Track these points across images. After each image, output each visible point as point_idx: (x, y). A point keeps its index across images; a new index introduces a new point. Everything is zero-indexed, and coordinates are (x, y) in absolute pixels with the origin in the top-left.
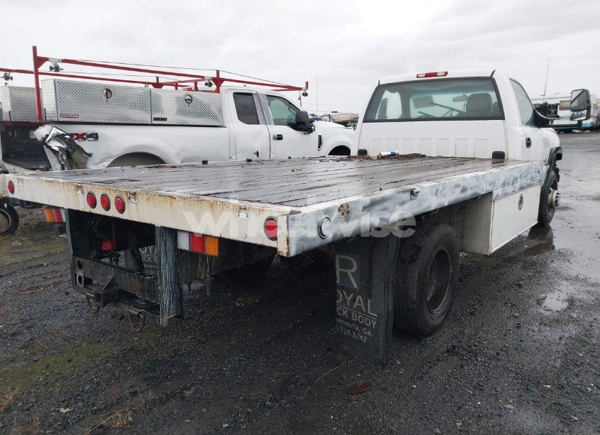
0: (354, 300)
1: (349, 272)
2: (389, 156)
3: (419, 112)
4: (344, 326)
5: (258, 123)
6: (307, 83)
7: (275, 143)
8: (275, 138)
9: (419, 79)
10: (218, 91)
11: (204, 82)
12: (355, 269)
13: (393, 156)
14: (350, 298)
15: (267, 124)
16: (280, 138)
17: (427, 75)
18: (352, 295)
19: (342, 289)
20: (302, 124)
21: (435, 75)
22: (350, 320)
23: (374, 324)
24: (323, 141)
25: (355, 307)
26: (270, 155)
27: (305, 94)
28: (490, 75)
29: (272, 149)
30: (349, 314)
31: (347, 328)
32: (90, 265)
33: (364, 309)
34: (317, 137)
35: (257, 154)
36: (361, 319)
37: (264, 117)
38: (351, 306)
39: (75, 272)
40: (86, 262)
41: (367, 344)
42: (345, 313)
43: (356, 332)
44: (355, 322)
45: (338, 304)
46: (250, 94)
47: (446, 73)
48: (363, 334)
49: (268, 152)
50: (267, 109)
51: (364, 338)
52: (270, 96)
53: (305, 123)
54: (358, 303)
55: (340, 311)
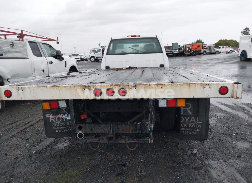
0: (190, 119)
1: (187, 109)
2: (129, 68)
3: (122, 51)
4: (185, 131)
5: (42, 56)
6: (58, 38)
7: (50, 65)
8: (49, 63)
10: (23, 40)
11: (16, 36)
12: (190, 107)
13: (130, 68)
14: (188, 119)
15: (45, 57)
16: (51, 63)
17: (132, 36)
18: (189, 118)
19: (184, 116)
21: (135, 36)
22: (188, 127)
23: (200, 126)
24: (67, 64)
25: (190, 122)
26: (48, 71)
27: (58, 43)
28: (156, 37)
29: (49, 68)
30: (188, 125)
31: (186, 131)
32: (90, 126)
33: (195, 122)
34: (65, 62)
35: (43, 71)
36: (194, 126)
37: (43, 53)
38: (188, 122)
39: (76, 132)
40: (87, 125)
41: (197, 134)
42: (185, 125)
43: (191, 131)
44: (190, 128)
45: (182, 122)
46: (35, 43)
47: (139, 36)
48: (195, 131)
49: (47, 70)
50: (44, 49)
51: (195, 133)
52: (43, 43)
53: (60, 56)
54: (192, 120)
55: (182, 125)
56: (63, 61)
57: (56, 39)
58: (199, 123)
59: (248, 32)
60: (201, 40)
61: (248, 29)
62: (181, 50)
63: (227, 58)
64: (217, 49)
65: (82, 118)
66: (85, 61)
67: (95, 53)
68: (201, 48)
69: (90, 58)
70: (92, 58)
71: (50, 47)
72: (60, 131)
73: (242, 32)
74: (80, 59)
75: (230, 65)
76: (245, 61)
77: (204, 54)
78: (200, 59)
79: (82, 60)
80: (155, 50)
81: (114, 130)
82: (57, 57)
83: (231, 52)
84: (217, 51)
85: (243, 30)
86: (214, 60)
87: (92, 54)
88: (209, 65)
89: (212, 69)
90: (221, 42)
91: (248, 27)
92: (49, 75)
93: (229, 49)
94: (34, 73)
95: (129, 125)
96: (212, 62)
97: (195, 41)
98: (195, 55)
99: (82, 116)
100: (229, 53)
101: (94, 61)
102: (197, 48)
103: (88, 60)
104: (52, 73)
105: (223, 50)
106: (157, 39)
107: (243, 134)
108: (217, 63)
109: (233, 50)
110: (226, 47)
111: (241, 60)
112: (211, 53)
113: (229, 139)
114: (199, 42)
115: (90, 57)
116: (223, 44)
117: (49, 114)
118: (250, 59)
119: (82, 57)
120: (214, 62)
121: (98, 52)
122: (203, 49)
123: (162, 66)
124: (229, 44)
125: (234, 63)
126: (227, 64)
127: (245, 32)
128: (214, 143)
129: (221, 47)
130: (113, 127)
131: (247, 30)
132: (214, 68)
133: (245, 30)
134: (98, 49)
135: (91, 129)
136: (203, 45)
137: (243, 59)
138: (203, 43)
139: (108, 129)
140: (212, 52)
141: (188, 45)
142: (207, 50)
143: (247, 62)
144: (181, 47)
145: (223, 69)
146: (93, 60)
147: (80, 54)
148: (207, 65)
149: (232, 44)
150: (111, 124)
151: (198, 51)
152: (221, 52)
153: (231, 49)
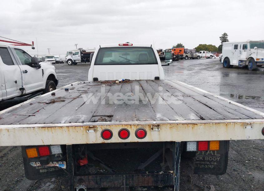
4: (200, 165)
5: (13, 64)
6: (33, 42)
7: (24, 75)
8: (24, 72)
9: (120, 46)
15: (18, 65)
16: (26, 72)
17: (124, 45)
20: (34, 63)
21: (127, 45)
22: (204, 160)
23: (218, 159)
24: (44, 72)
25: (207, 154)
26: (22, 82)
27: (33, 48)
28: (150, 47)
29: (23, 78)
30: (204, 158)
31: (202, 164)
32: (95, 178)
33: (212, 154)
34: (42, 71)
35: (16, 82)
36: (211, 159)
37: (16, 60)
38: (205, 155)
39: (75, 187)
40: (90, 177)
41: (214, 168)
42: (201, 158)
43: (207, 165)
44: (207, 161)
45: (197, 155)
46: (6, 48)
47: (132, 45)
48: (211, 165)
49: (21, 80)
50: (16, 56)
51: (212, 166)
52: (15, 49)
53: (36, 63)
54: (209, 152)
55: (198, 158)
56: (40, 69)
57: (32, 44)
58: (217, 155)
59: (226, 38)
60: (181, 44)
61: (226, 34)
62: (164, 55)
63: (210, 64)
64: (198, 54)
65: (82, 164)
66: (61, 63)
67: (73, 56)
68: (182, 53)
69: (67, 62)
70: (69, 61)
71: (24, 52)
72: (46, 171)
73: (220, 38)
74: (55, 62)
75: (215, 72)
76: (228, 68)
77: (186, 59)
78: (182, 64)
79: (57, 62)
80: (149, 60)
81: (128, 182)
82: (33, 65)
83: (211, 57)
84: (199, 56)
85: (221, 36)
86: (198, 66)
87: (69, 57)
88: (194, 71)
89: (199, 77)
90: (201, 46)
91: (226, 33)
92: (22, 87)
93: (209, 54)
94: (4, 85)
95: (148, 176)
96: (196, 68)
97: (176, 45)
98: (177, 60)
99: (81, 161)
100: (209, 58)
101: (71, 65)
102: (180, 53)
103: (63, 63)
104: (26, 84)
105: (204, 55)
106: (152, 49)
107: (255, 160)
108: (201, 69)
109: (213, 55)
110: (207, 53)
111: (224, 67)
112: (193, 58)
113: (243, 168)
114: (180, 46)
115: (67, 60)
116: (203, 48)
117: (36, 163)
118: (233, 66)
119: (57, 60)
120: (198, 68)
121: (76, 54)
122: (185, 54)
123: (157, 78)
124: (208, 49)
125: (217, 70)
126: (211, 70)
127: (223, 37)
128: (229, 175)
129: (202, 52)
130: (126, 178)
131: (225, 36)
132: (200, 75)
133: (223, 35)
134: (76, 51)
135: (97, 182)
136: (184, 50)
137: (226, 66)
138: (183, 47)
139: (120, 181)
140: (194, 56)
141: (170, 49)
142: (189, 55)
143: (230, 69)
144: (163, 51)
145: (209, 76)
146: (71, 63)
147: (55, 56)
148: (192, 72)
149: (211, 49)
150: (124, 175)
151: (181, 56)
152: (201, 57)
153: (211, 54)
